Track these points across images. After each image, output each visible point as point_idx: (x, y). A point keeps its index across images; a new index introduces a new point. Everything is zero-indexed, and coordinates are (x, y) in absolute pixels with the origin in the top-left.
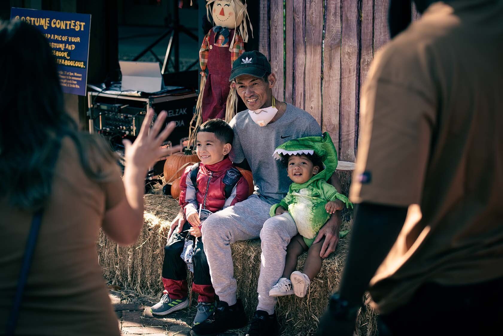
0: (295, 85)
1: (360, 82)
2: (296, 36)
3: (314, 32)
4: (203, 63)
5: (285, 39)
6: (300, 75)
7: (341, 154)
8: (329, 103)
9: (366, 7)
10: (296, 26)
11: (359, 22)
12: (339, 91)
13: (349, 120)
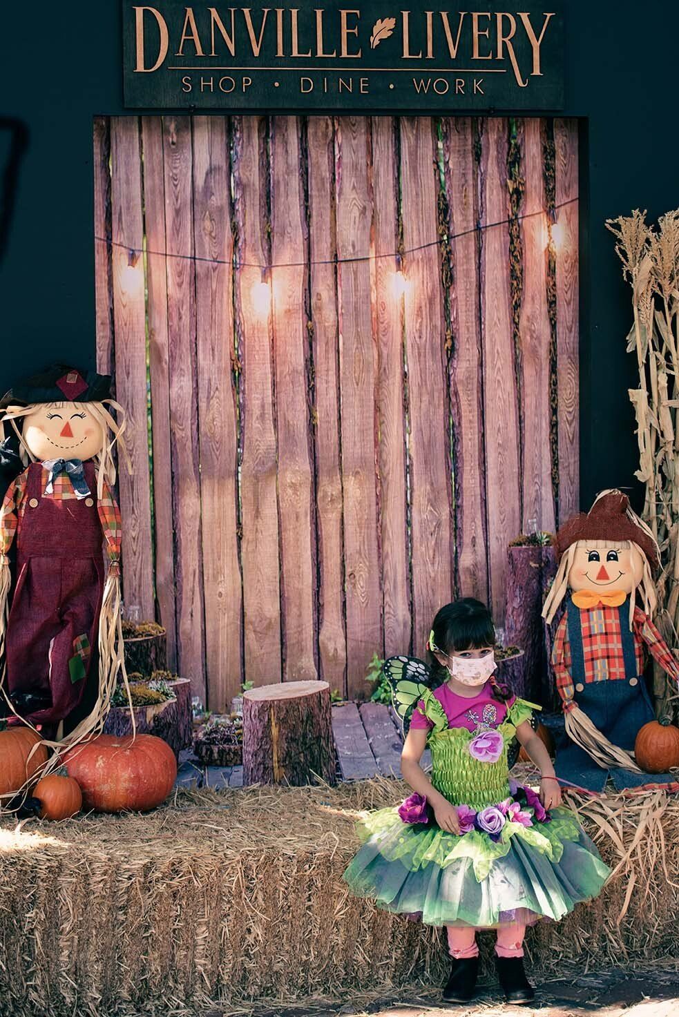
0: (179, 557)
1: (319, 533)
2: (177, 465)
3: (218, 453)
4: (9, 539)
5: (152, 473)
6: (189, 538)
7: (287, 669)
8: (259, 581)
9: (324, 401)
10: (178, 446)
11: (312, 429)
12: (277, 554)
13: (300, 605)
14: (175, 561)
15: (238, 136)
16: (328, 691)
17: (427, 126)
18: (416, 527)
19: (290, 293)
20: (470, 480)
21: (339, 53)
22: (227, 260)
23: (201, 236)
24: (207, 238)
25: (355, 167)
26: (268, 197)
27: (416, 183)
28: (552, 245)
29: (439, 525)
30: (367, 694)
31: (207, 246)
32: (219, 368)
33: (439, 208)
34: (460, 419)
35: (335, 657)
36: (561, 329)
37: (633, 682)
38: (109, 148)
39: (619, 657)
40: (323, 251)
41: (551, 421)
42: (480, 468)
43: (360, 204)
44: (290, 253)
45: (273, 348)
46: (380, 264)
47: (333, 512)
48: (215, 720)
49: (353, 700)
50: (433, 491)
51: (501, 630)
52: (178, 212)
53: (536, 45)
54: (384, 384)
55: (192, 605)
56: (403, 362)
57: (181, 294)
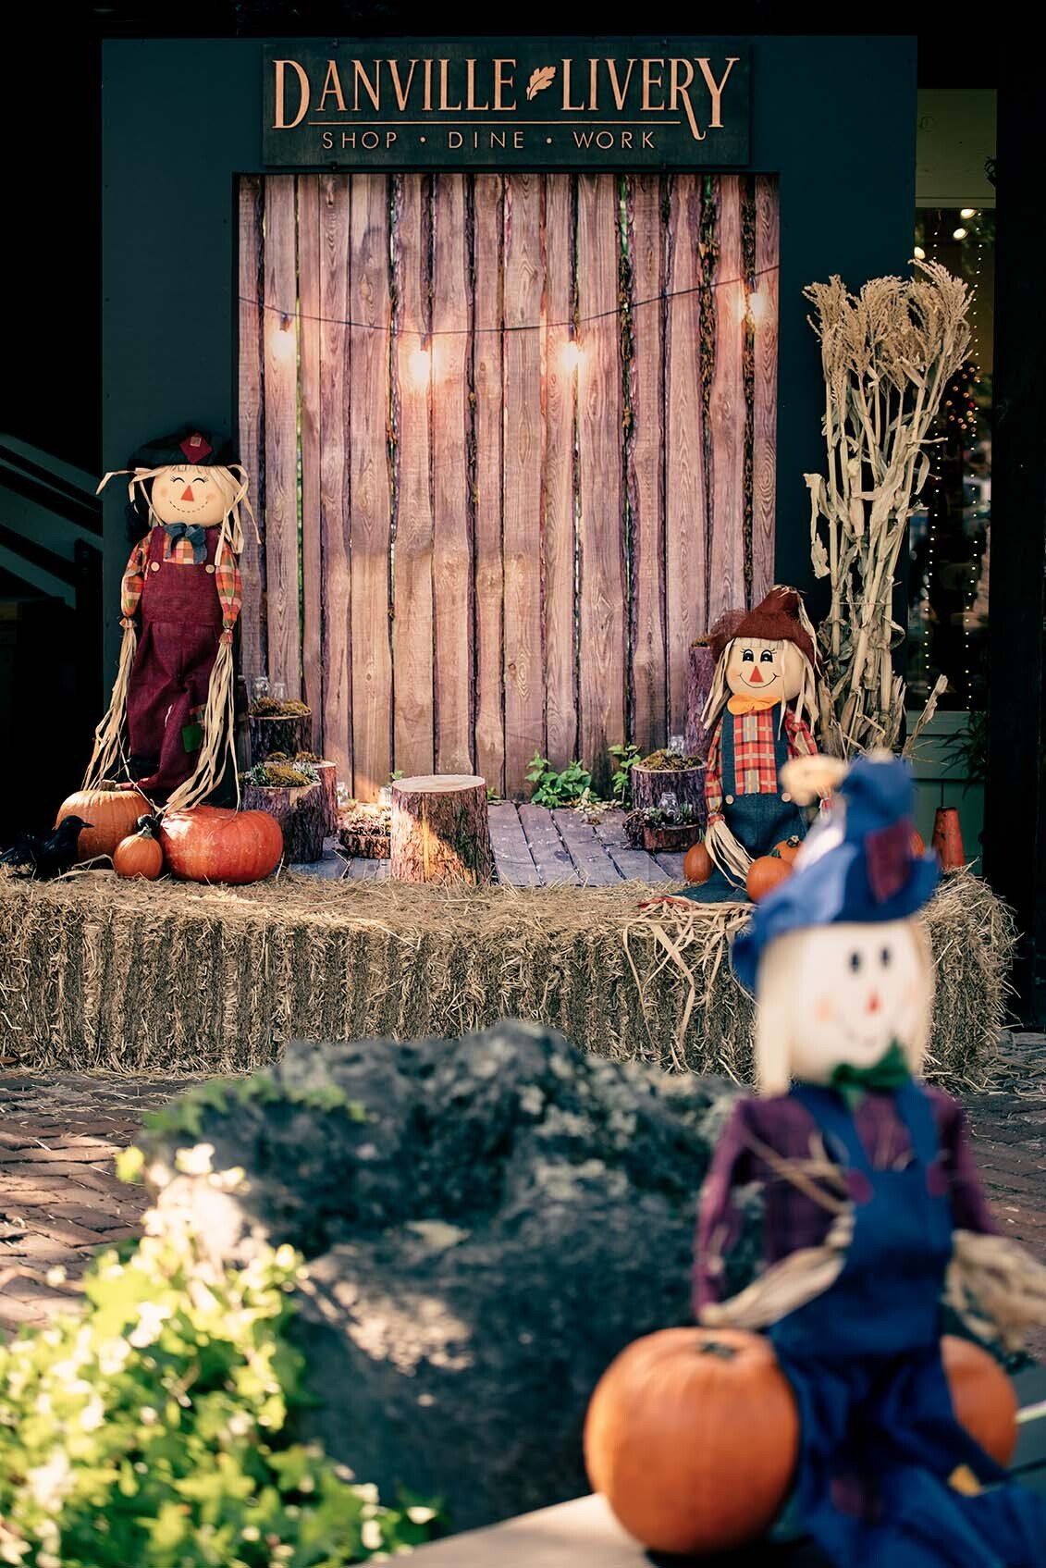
0: (326, 635)
1: (477, 619)
2: (327, 539)
3: (370, 529)
4: (130, 602)
5: (301, 546)
6: (338, 615)
7: (440, 761)
8: (409, 664)
9: (486, 478)
10: (328, 520)
11: (472, 507)
12: (431, 639)
13: (455, 693)
14: (323, 639)
15: (399, 195)
16: (484, 788)
17: (608, 185)
18: (585, 619)
19: (451, 362)
20: (647, 570)
21: (492, 105)
22: (384, 326)
23: (357, 301)
24: (364, 302)
25: (526, 228)
26: (430, 260)
27: (595, 246)
28: (750, 316)
29: (611, 618)
30: (527, 794)
31: (363, 310)
32: (373, 439)
33: (620, 273)
34: (637, 504)
35: (492, 752)
36: (759, 411)
37: (786, 797)
38: (262, 207)
39: (771, 769)
40: (488, 317)
41: (745, 511)
42: (659, 559)
43: (531, 269)
44: (452, 320)
45: (431, 420)
46: (551, 333)
47: (492, 597)
48: (361, 808)
49: (511, 799)
50: (605, 580)
51: (681, 738)
52: (333, 275)
53: (716, 93)
54: (553, 463)
55: (338, 686)
56: (575, 439)
57: (335, 361)
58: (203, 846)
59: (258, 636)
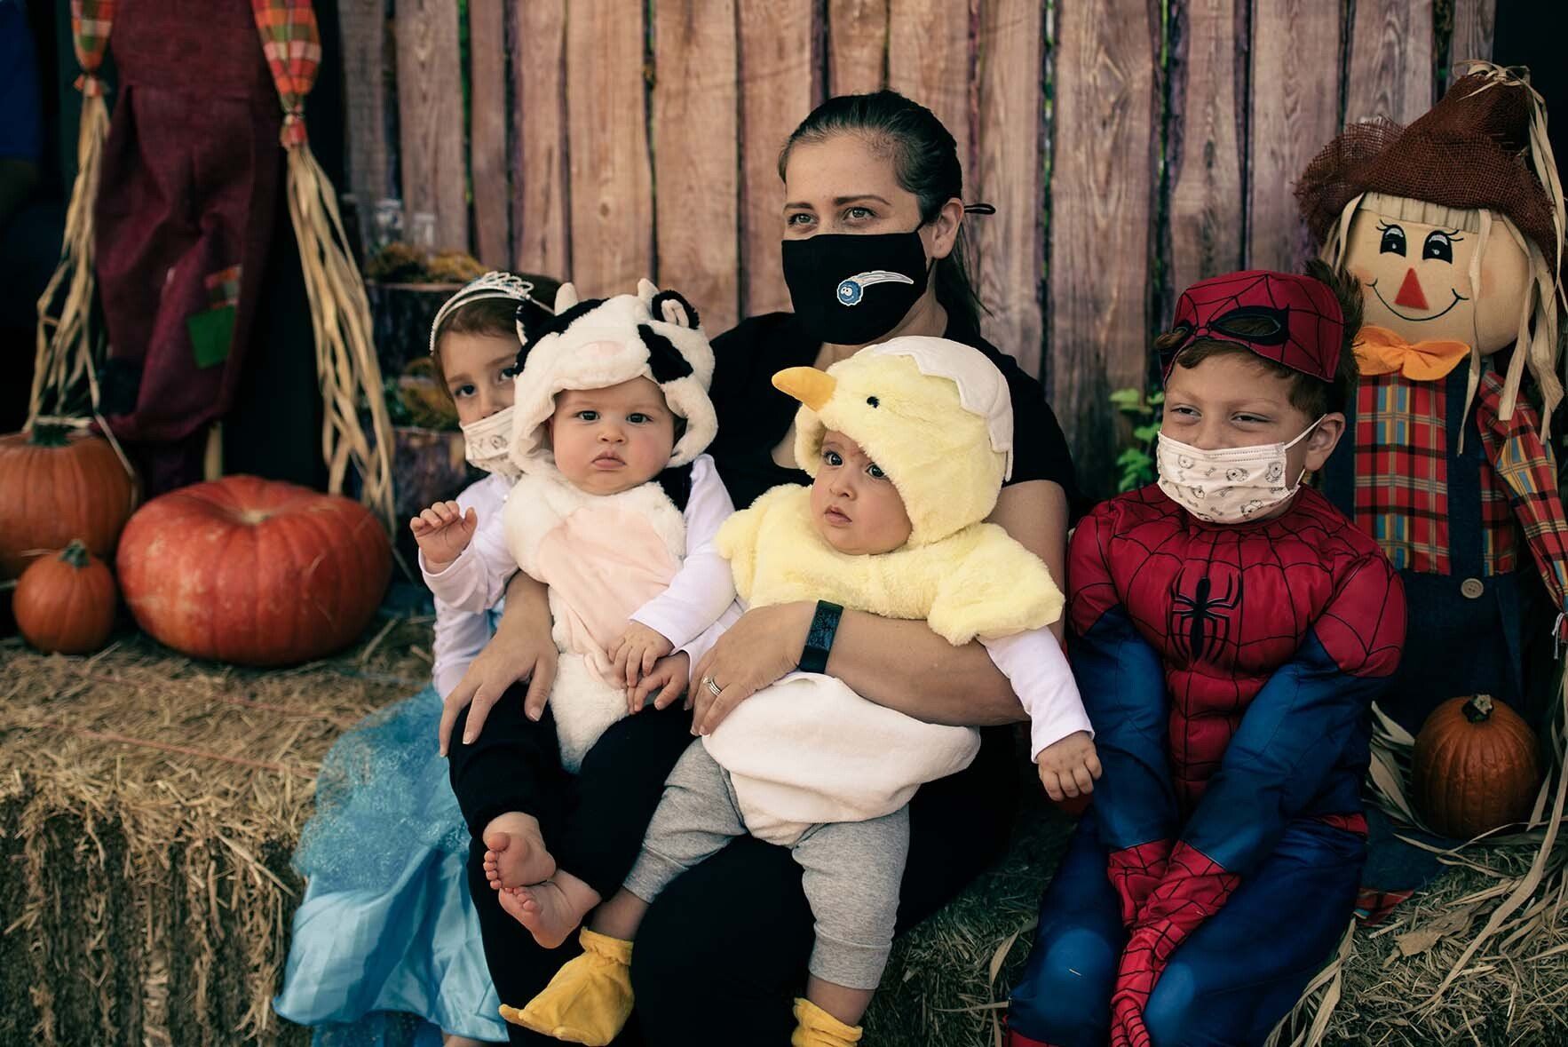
0: (517, 117)
4: (91, 41)
6: (540, 74)
8: (690, 188)
12: (734, 132)
14: (512, 129)
18: (1066, 103)
37: (1472, 589)
39: (1437, 517)
47: (863, 46)
50: (1112, 15)
55: (544, 226)
58: (182, 592)
59: (380, 114)
